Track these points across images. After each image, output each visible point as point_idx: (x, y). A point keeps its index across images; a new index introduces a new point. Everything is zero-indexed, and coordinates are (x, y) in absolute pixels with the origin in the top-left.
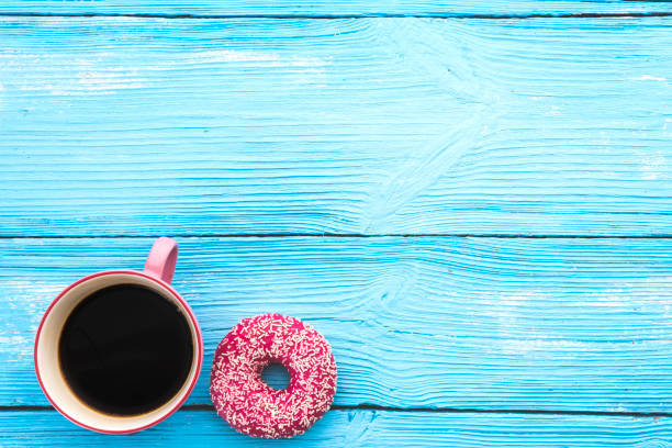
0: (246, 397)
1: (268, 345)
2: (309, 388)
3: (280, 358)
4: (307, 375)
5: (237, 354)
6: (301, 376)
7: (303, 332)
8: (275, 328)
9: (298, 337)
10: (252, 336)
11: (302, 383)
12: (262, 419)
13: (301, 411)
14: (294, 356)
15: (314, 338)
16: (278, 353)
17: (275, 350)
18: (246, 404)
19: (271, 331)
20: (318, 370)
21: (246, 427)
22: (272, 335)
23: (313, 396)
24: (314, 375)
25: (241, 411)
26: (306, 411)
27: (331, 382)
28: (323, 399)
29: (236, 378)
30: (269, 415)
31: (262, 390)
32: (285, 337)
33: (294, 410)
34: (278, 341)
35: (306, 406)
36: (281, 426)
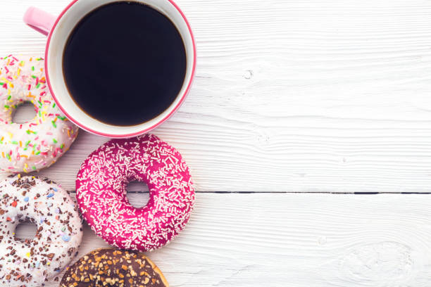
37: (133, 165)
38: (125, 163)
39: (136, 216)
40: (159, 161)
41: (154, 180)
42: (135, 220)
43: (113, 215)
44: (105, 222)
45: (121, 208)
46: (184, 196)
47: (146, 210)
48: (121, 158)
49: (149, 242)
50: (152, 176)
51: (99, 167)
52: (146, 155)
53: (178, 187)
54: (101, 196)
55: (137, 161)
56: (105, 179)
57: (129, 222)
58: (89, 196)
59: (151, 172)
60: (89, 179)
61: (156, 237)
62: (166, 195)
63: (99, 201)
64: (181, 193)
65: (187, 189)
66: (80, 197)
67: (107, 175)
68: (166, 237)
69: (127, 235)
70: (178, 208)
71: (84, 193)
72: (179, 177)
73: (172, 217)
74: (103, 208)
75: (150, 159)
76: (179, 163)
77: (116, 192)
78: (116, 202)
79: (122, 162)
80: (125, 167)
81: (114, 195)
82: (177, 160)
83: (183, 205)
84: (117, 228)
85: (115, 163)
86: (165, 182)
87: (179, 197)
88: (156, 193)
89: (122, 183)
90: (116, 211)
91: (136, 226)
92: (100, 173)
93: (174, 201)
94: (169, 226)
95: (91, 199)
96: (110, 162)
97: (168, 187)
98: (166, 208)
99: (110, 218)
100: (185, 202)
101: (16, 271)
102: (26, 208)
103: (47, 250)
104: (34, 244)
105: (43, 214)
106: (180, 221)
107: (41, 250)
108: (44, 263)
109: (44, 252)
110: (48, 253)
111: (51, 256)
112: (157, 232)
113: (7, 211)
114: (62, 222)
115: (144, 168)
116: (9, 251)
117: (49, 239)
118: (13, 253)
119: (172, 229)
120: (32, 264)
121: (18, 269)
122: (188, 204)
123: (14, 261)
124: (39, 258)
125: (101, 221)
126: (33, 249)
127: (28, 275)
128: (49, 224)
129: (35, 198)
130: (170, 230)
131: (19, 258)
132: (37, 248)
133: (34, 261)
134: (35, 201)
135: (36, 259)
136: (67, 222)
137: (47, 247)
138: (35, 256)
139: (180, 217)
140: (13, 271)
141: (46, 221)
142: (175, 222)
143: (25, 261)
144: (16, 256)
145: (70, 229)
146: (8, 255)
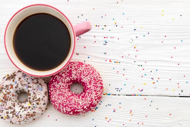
37: (64, 82)
38: (62, 85)
39: (86, 93)
40: (68, 71)
41: (75, 77)
42: (87, 94)
43: (80, 102)
44: (81, 107)
45: (79, 97)
46: (88, 69)
47: (85, 87)
48: (58, 86)
49: (99, 93)
50: (73, 77)
51: (57, 97)
52: (63, 75)
53: (83, 69)
54: (70, 102)
55: (63, 80)
56: (64, 97)
57: (86, 97)
58: (67, 107)
59: (71, 77)
60: (60, 104)
61: (99, 89)
62: (84, 75)
63: (71, 104)
64: (87, 69)
65: (86, 66)
66: (65, 112)
67: (62, 95)
68: (101, 85)
69: (91, 100)
70: (92, 74)
71: (64, 109)
72: (80, 67)
73: (94, 78)
74: (75, 104)
75: (65, 74)
76: (74, 63)
77: (72, 96)
78: (75, 98)
79: (60, 86)
80: (63, 86)
81: (72, 97)
82: (72, 64)
83: (92, 71)
84: (86, 103)
85: (59, 89)
86: (79, 73)
87: (88, 71)
88: (81, 79)
89: (69, 91)
90: (79, 100)
91: (90, 95)
92: (60, 97)
93: (88, 74)
94: (97, 82)
95: (68, 107)
96: (58, 91)
97: (81, 73)
98: (89, 78)
99: (80, 104)
100: (91, 70)
101: (28, 114)
102: (17, 86)
103: (36, 98)
104: (29, 99)
105: (26, 85)
106: (97, 76)
107: (33, 99)
108: (38, 104)
109: (35, 100)
110: (37, 99)
111: (39, 100)
112: (97, 87)
113: (10, 92)
114: (35, 83)
115: (68, 78)
116: (21, 107)
117: (34, 93)
118: (23, 107)
119: (99, 81)
120: (33, 107)
121: (28, 112)
122: (92, 69)
123: (25, 110)
124: (35, 103)
125: (80, 108)
126: (30, 101)
127: (34, 112)
128: (31, 87)
129: (19, 80)
130: (99, 82)
131: (26, 108)
132: (31, 100)
133: (33, 106)
134: (20, 81)
135: (33, 104)
136: (38, 82)
137: (35, 97)
138: (32, 104)
139: (96, 75)
140: (27, 114)
141: (29, 87)
142: (97, 78)
143: (30, 107)
144: (24, 108)
145: (40, 84)
146: (21, 109)
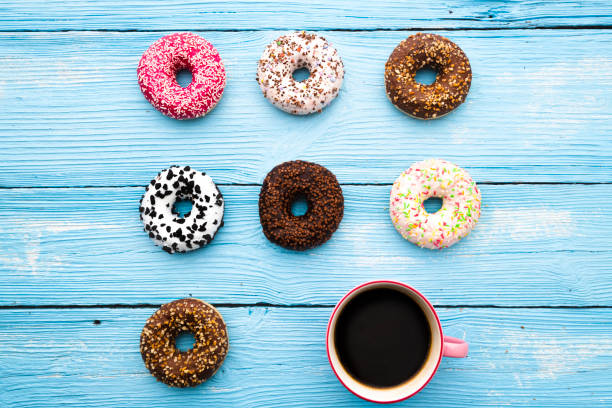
0: (158, 71)
1: (192, 54)
2: (195, 94)
3: (193, 66)
4: (199, 86)
5: (171, 45)
6: (196, 84)
7: (216, 63)
8: (203, 48)
9: (212, 63)
10: (188, 42)
11: (193, 88)
12: (156, 89)
13: (180, 102)
14: (200, 71)
15: (219, 71)
16: (194, 63)
17: (193, 60)
18: (155, 75)
19: (199, 48)
20: (207, 89)
21: (144, 87)
22: (199, 50)
23: (193, 100)
24: (202, 89)
25: (149, 76)
26: (182, 105)
27: (209, 102)
28: (197, 107)
29: (160, 57)
30: (161, 91)
31: (169, 77)
32: (205, 57)
33: (177, 98)
34: (198, 56)
35: (185, 102)
36: (163, 102)
